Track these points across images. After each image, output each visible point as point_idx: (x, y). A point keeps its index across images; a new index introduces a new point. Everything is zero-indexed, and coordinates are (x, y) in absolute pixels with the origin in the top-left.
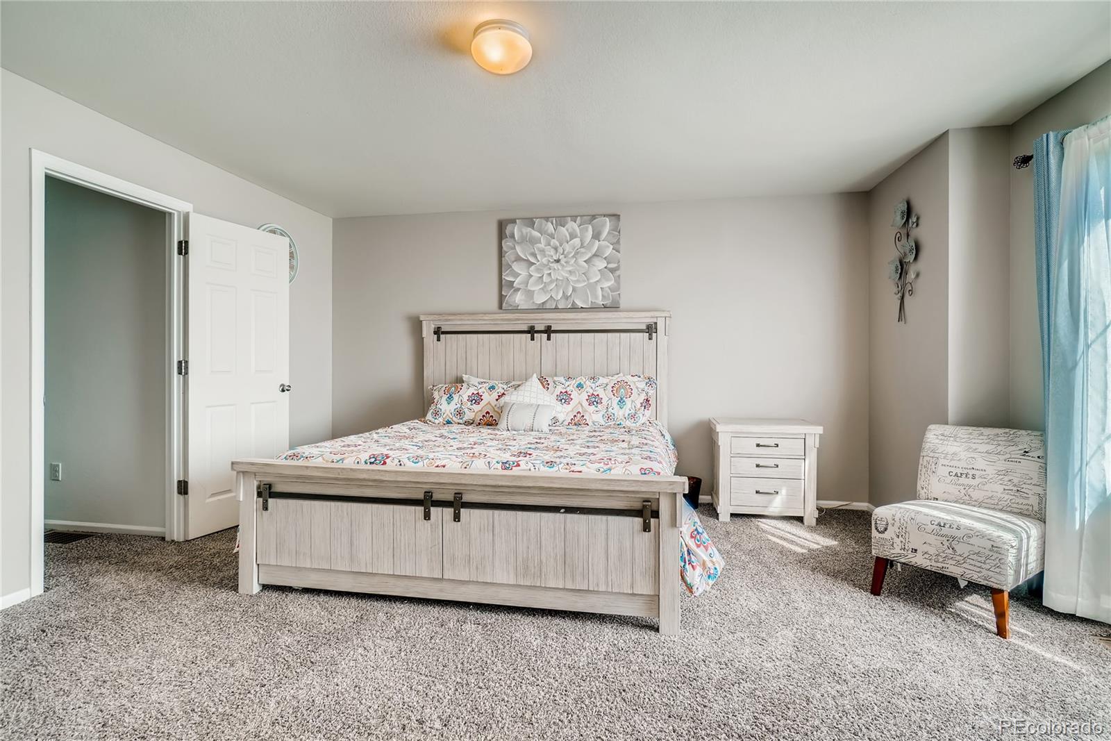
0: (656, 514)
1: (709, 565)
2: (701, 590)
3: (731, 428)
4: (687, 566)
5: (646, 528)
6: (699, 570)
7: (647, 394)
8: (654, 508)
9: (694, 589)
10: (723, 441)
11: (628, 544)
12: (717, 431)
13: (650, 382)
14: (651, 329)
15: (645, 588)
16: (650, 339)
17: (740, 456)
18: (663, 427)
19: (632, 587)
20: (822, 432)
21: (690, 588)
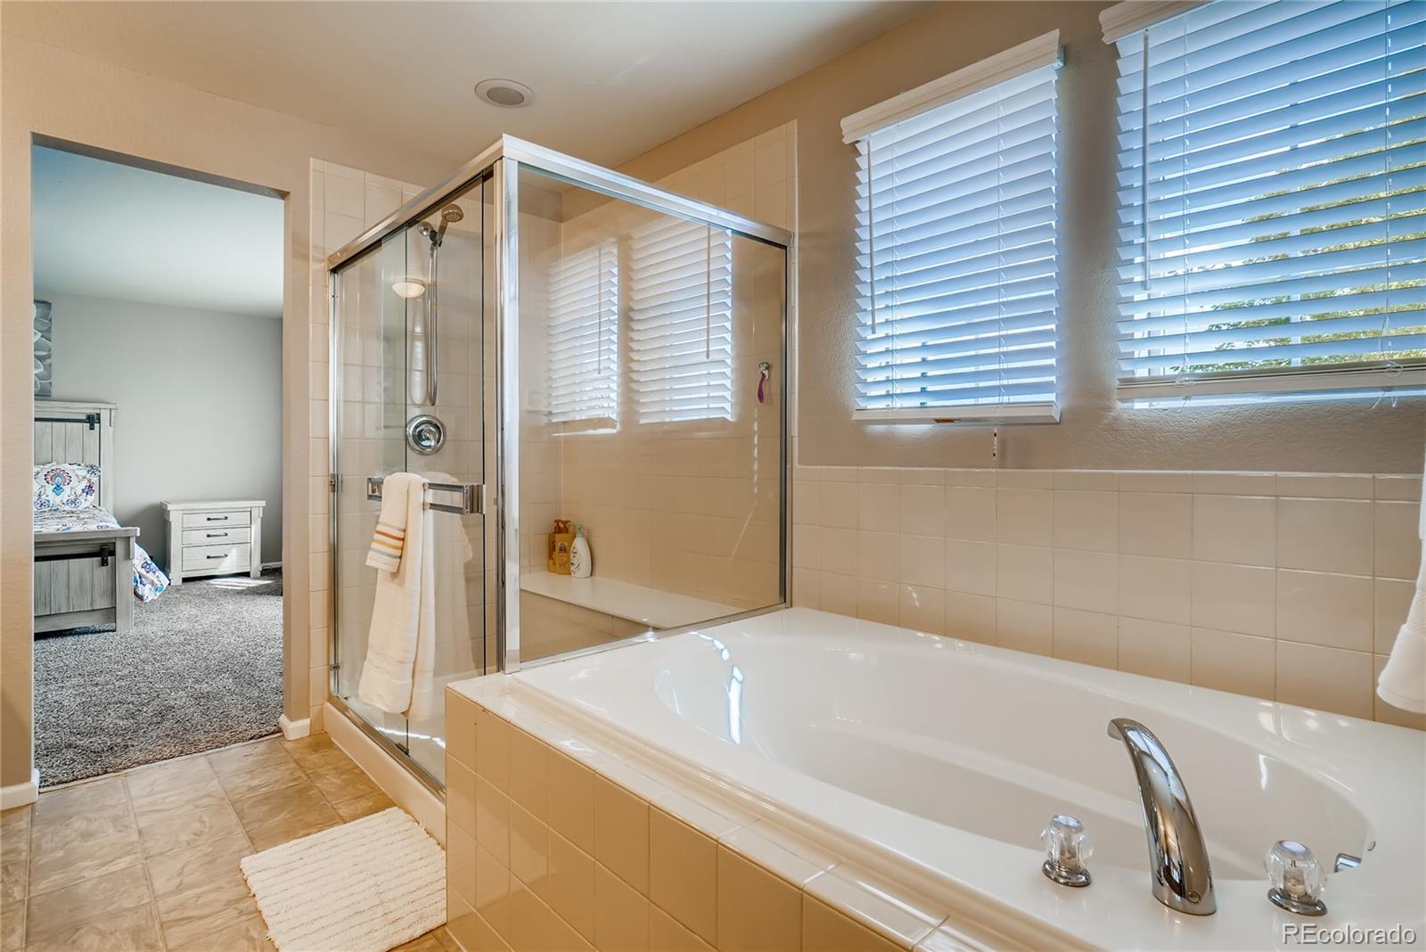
0: (113, 553)
1: (156, 581)
2: (150, 599)
3: (182, 506)
4: (139, 584)
5: (104, 563)
6: (148, 586)
7: (89, 481)
8: (112, 549)
9: (145, 597)
10: (175, 519)
11: (88, 576)
12: (169, 509)
13: (93, 469)
14: (92, 420)
15: (102, 603)
16: (91, 429)
17: (190, 529)
18: (108, 511)
19: (92, 605)
20: (264, 505)
21: (141, 598)
